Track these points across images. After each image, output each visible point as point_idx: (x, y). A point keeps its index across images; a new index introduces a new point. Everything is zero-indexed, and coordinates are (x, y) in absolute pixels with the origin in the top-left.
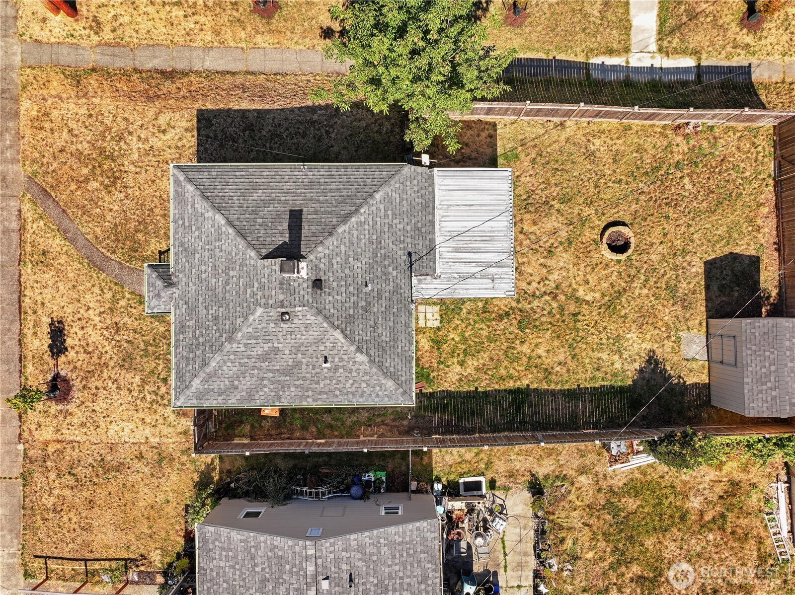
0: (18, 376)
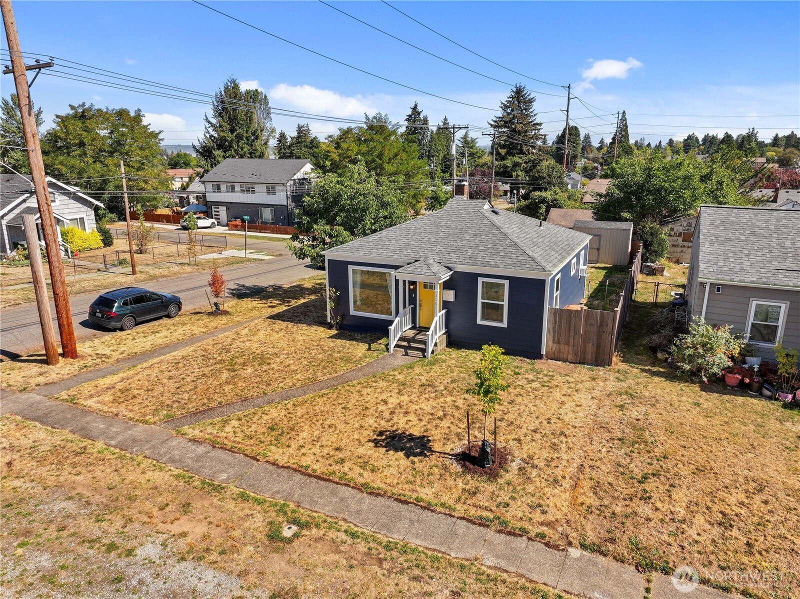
0: (429, 513)
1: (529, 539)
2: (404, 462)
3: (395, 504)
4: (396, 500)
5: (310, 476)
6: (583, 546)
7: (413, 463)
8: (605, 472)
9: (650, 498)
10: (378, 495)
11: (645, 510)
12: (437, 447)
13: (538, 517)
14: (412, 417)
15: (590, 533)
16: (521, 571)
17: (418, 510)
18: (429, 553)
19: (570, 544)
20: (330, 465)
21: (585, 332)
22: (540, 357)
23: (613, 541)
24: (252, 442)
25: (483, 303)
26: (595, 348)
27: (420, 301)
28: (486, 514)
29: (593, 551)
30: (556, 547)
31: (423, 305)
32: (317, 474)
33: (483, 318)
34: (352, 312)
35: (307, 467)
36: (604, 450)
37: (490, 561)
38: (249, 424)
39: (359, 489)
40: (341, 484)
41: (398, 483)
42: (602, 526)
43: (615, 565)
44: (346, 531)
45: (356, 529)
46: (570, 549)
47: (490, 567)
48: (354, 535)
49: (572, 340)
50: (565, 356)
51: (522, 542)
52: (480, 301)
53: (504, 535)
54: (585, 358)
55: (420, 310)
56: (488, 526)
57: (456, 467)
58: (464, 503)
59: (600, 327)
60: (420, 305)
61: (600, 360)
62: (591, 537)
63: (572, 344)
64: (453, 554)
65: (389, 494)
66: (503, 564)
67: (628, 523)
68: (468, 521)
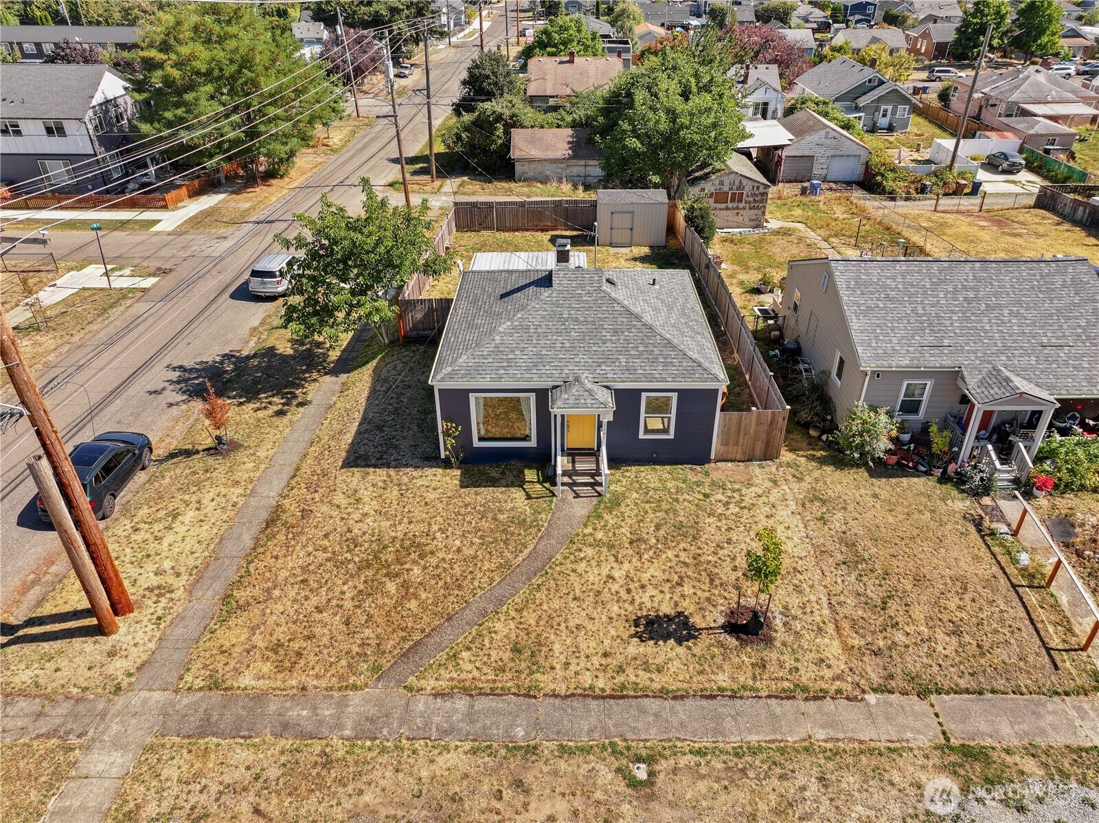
0: (740, 702)
1: (832, 698)
2: (681, 650)
3: (704, 703)
4: (702, 696)
5: (603, 698)
6: (875, 690)
7: (689, 648)
9: (897, 624)
10: (682, 697)
11: (900, 637)
12: (697, 620)
15: (873, 675)
16: (849, 735)
17: (726, 701)
18: (773, 746)
19: (864, 692)
20: (613, 678)
21: (755, 432)
22: (709, 461)
23: (891, 677)
24: (508, 675)
25: (646, 418)
26: (764, 445)
28: (786, 684)
29: (882, 692)
30: (855, 699)
31: (571, 427)
32: (608, 693)
33: (646, 432)
34: (477, 444)
35: (592, 688)
37: (821, 734)
38: (485, 652)
39: (661, 697)
40: (640, 697)
41: (691, 678)
42: (878, 665)
43: (903, 699)
44: (691, 752)
45: (696, 745)
46: (867, 696)
47: (825, 741)
48: (699, 753)
49: (741, 440)
50: (733, 457)
51: (828, 705)
52: (643, 416)
53: (812, 702)
54: (753, 456)
55: (568, 431)
56: (794, 697)
57: (732, 641)
58: (761, 679)
59: (770, 425)
62: (876, 679)
63: (741, 444)
64: (789, 739)
65: (692, 693)
66: (832, 733)
67: (894, 653)
68: (776, 697)
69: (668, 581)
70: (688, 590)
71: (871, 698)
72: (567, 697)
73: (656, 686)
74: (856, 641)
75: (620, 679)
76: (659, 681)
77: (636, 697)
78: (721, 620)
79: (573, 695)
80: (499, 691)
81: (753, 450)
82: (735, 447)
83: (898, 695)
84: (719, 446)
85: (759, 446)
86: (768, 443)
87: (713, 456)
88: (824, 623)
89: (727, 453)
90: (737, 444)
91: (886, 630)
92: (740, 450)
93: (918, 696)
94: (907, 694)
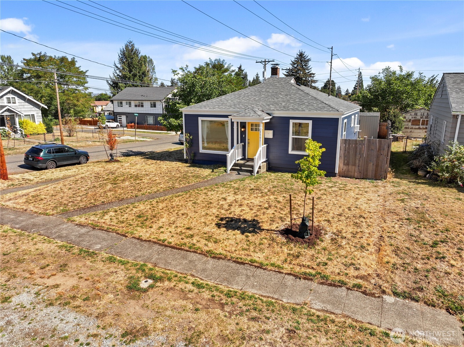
0: (262, 271)
1: (348, 289)
2: (240, 236)
3: (233, 265)
4: (234, 261)
5: (166, 246)
6: (396, 294)
7: (247, 236)
8: (401, 240)
9: (444, 258)
10: (219, 258)
11: (442, 266)
12: (265, 226)
13: (352, 272)
14: (245, 208)
15: (399, 284)
16: (346, 313)
17: (253, 269)
18: (265, 299)
19: (384, 292)
20: (182, 239)
21: (368, 155)
22: (334, 175)
23: (421, 289)
24: (123, 225)
25: (293, 138)
26: (374, 167)
27: (249, 140)
28: (308, 271)
29: (405, 297)
30: (373, 295)
31: (250, 143)
32: (171, 245)
33: (293, 149)
34: (201, 151)
35: (164, 240)
36: (396, 226)
37: (318, 305)
38: (122, 214)
39: (204, 255)
40: (190, 251)
41: (236, 250)
42: (409, 278)
43: (428, 309)
44: (193, 283)
45: (202, 281)
46: (385, 297)
47: (318, 310)
48: (199, 286)
49: (357, 162)
50: (352, 174)
51: (342, 292)
52: (291, 137)
53: (326, 286)
54: (367, 174)
55: (248, 146)
56: (311, 280)
57: (282, 239)
58: (290, 263)
59: (378, 151)
60: (249, 143)
61: (378, 176)
62: (401, 287)
63: (358, 165)
64: (285, 300)
65: (229, 258)
66: (329, 307)
67: (430, 275)
68: (294, 276)
69: (260, 206)
70: (270, 211)
71: (390, 299)
72: (145, 241)
73: (206, 248)
74: (394, 259)
75: (186, 240)
76: (211, 246)
77: (187, 251)
78: (283, 228)
79: (150, 241)
80: (111, 230)
81: (367, 171)
82: (354, 167)
83: (423, 304)
84: (342, 165)
85: (371, 167)
86: (377, 166)
87: (337, 171)
88: (369, 245)
89: (348, 171)
90: (354, 165)
91: (428, 259)
92: (357, 169)
93: (447, 310)
94: (434, 306)
